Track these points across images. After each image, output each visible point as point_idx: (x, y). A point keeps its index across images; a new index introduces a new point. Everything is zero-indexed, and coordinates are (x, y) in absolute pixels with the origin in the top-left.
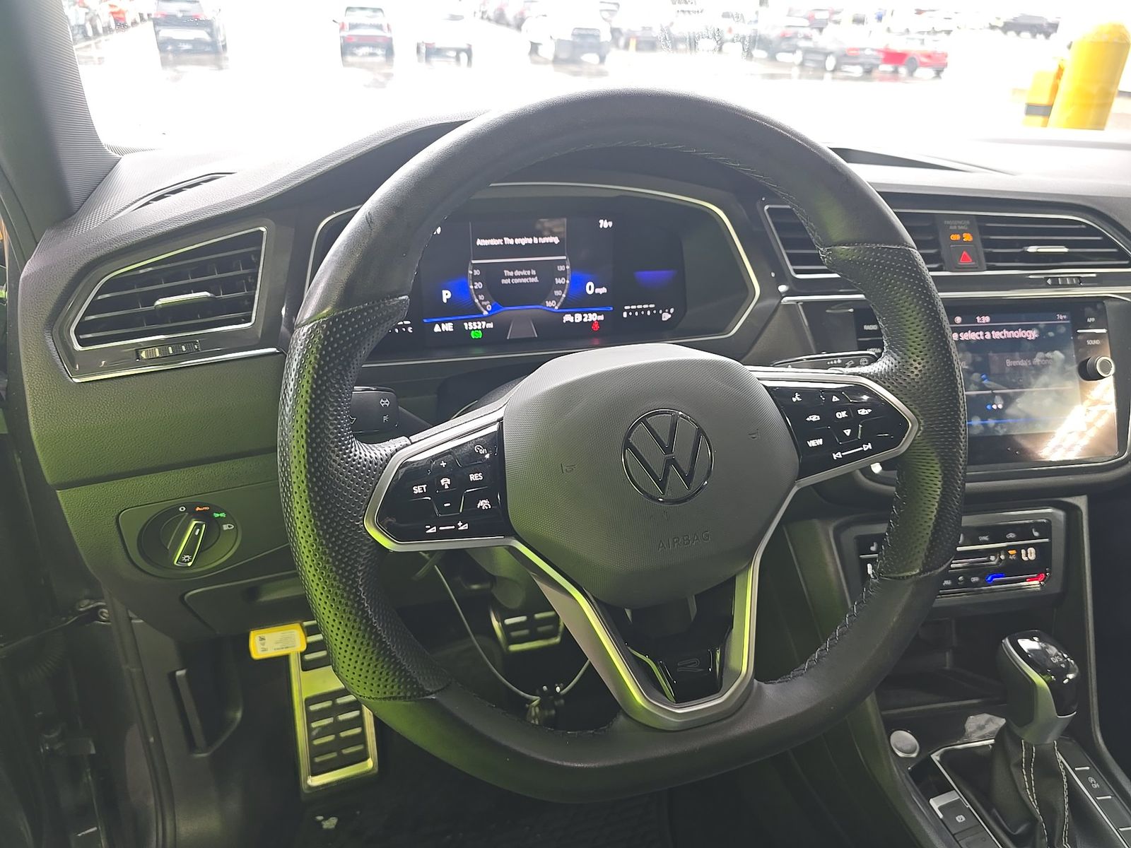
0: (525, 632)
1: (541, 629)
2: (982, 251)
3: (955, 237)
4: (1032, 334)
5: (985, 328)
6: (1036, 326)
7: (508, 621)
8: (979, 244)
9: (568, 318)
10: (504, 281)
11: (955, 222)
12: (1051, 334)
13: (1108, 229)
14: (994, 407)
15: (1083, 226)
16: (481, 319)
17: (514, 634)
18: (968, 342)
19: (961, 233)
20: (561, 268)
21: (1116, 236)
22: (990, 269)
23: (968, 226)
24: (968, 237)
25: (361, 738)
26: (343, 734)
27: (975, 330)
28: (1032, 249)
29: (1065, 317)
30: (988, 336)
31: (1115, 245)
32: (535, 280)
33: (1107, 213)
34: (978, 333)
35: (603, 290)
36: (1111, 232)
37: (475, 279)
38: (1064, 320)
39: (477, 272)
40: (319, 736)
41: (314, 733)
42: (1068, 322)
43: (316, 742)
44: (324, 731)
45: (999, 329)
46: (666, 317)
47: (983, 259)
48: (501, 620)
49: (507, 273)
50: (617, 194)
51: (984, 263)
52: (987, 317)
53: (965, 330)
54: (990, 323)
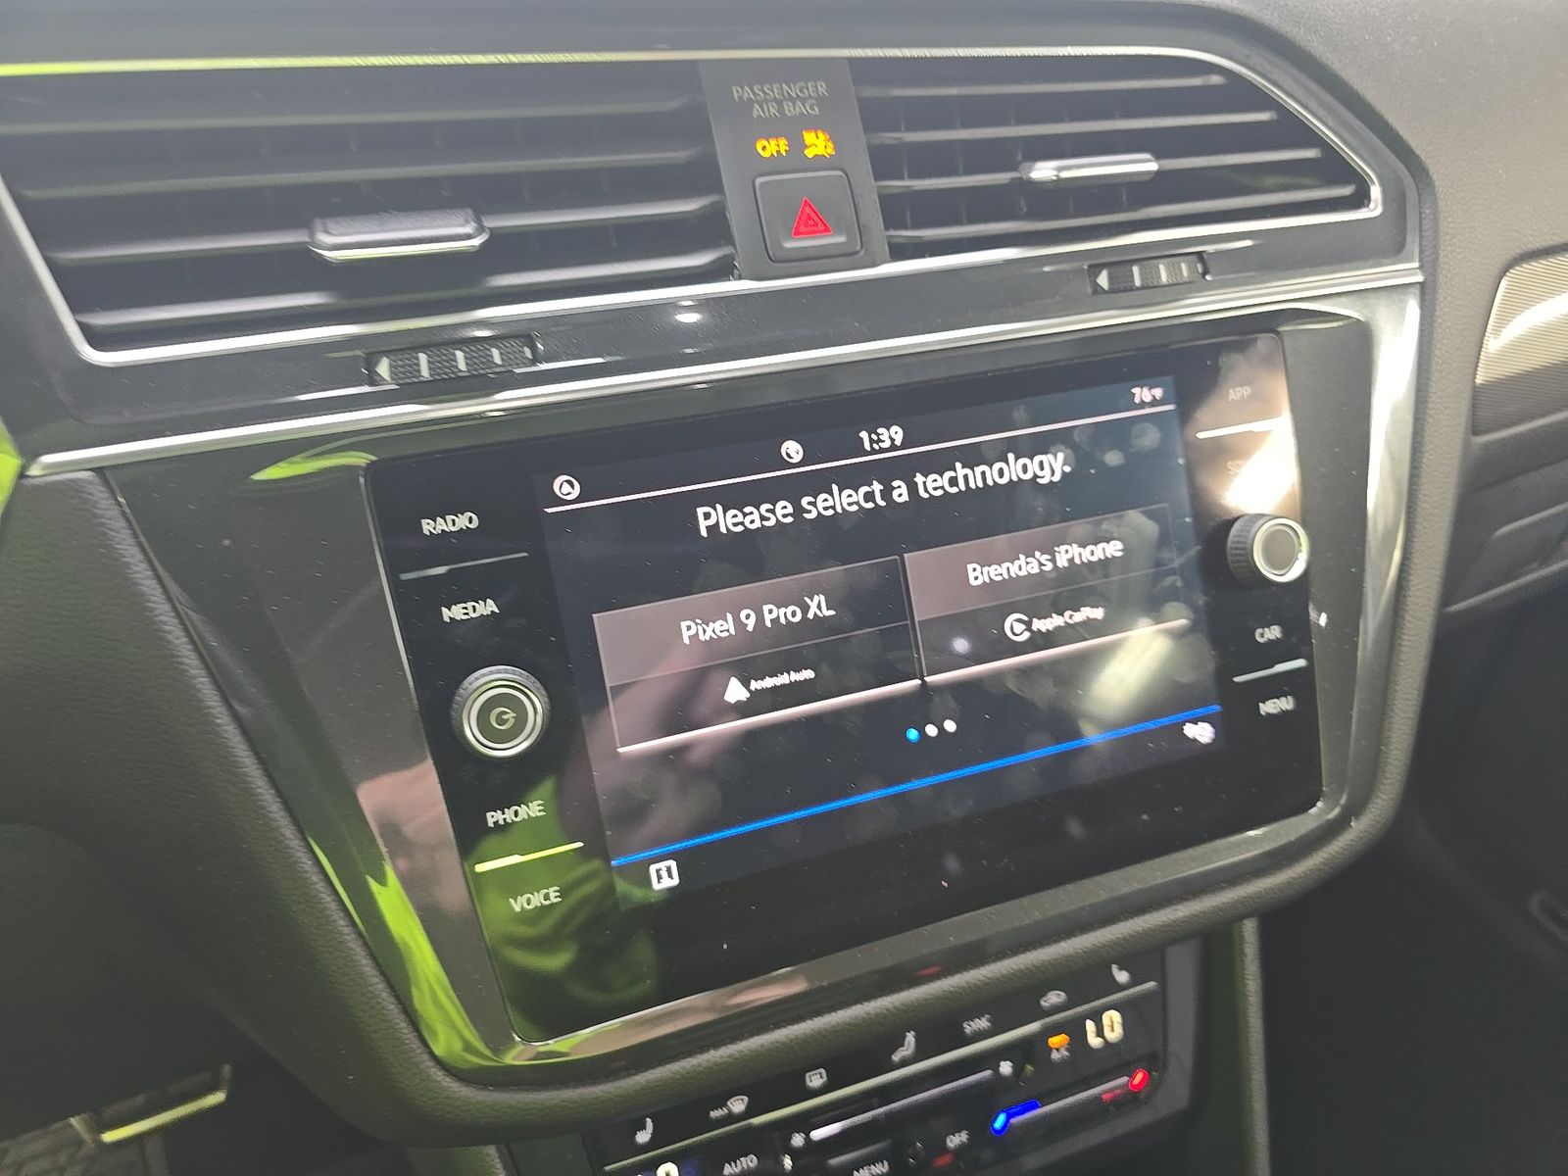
2: (869, 190)
3: (770, 148)
4: (1052, 467)
5: (887, 471)
6: (1061, 439)
8: (863, 167)
11: (775, 91)
12: (1113, 458)
13: (1289, 84)
14: (931, 730)
15: (1216, 79)
18: (827, 524)
19: (792, 131)
21: (1313, 104)
22: (899, 252)
23: (821, 101)
24: (817, 144)
27: (850, 479)
28: (1044, 171)
29: (1158, 393)
30: (901, 493)
31: (1312, 138)
33: (1286, 28)
34: (864, 490)
36: (1300, 94)
38: (1155, 403)
42: (1171, 407)
45: (938, 463)
47: (874, 217)
51: (880, 235)
52: (895, 428)
53: (818, 484)
54: (903, 446)
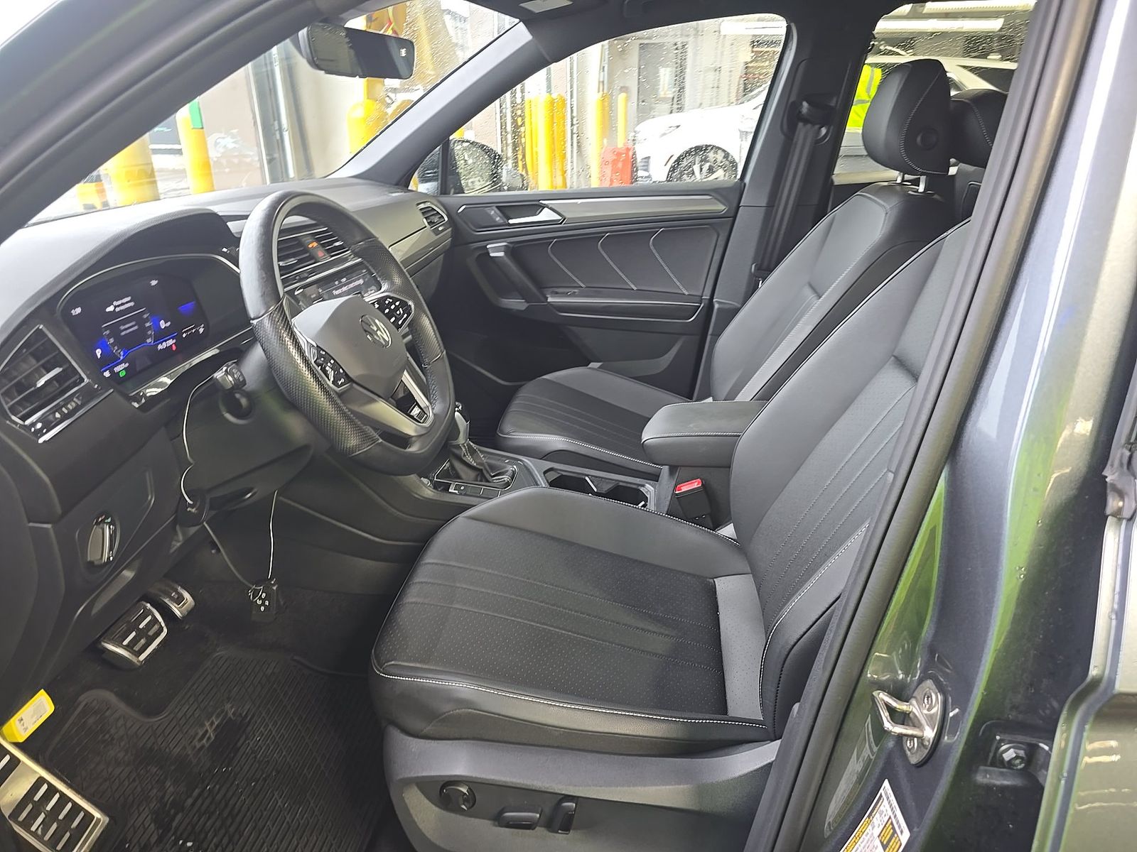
0: (143, 641)
1: (151, 633)
7: (125, 643)
9: (160, 347)
10: (123, 333)
16: (120, 363)
17: (136, 648)
20: (145, 316)
25: (76, 808)
26: (61, 817)
32: (136, 328)
35: (169, 324)
37: (109, 337)
39: (108, 332)
40: (45, 832)
41: (39, 832)
43: (47, 838)
44: (46, 825)
46: (201, 330)
48: (120, 645)
49: (122, 328)
50: (162, 261)
